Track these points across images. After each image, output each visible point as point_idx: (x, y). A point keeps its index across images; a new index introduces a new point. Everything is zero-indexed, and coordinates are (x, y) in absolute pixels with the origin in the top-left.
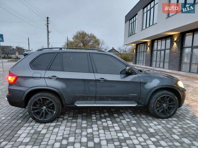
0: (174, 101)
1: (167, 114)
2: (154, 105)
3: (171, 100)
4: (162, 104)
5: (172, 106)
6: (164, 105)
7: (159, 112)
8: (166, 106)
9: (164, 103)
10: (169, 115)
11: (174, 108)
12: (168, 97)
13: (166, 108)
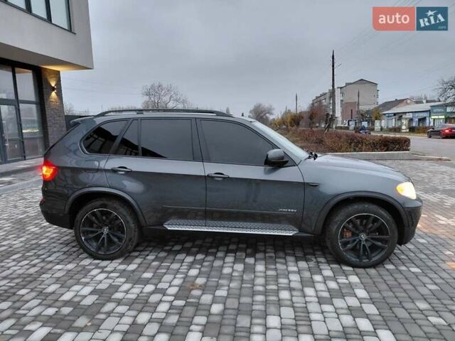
0: (387, 234)
1: (363, 257)
2: (338, 228)
3: (381, 230)
4: (357, 232)
5: (380, 244)
6: (363, 237)
7: (347, 248)
8: (366, 240)
9: (363, 231)
10: (367, 260)
11: (383, 249)
12: (375, 220)
13: (364, 243)
